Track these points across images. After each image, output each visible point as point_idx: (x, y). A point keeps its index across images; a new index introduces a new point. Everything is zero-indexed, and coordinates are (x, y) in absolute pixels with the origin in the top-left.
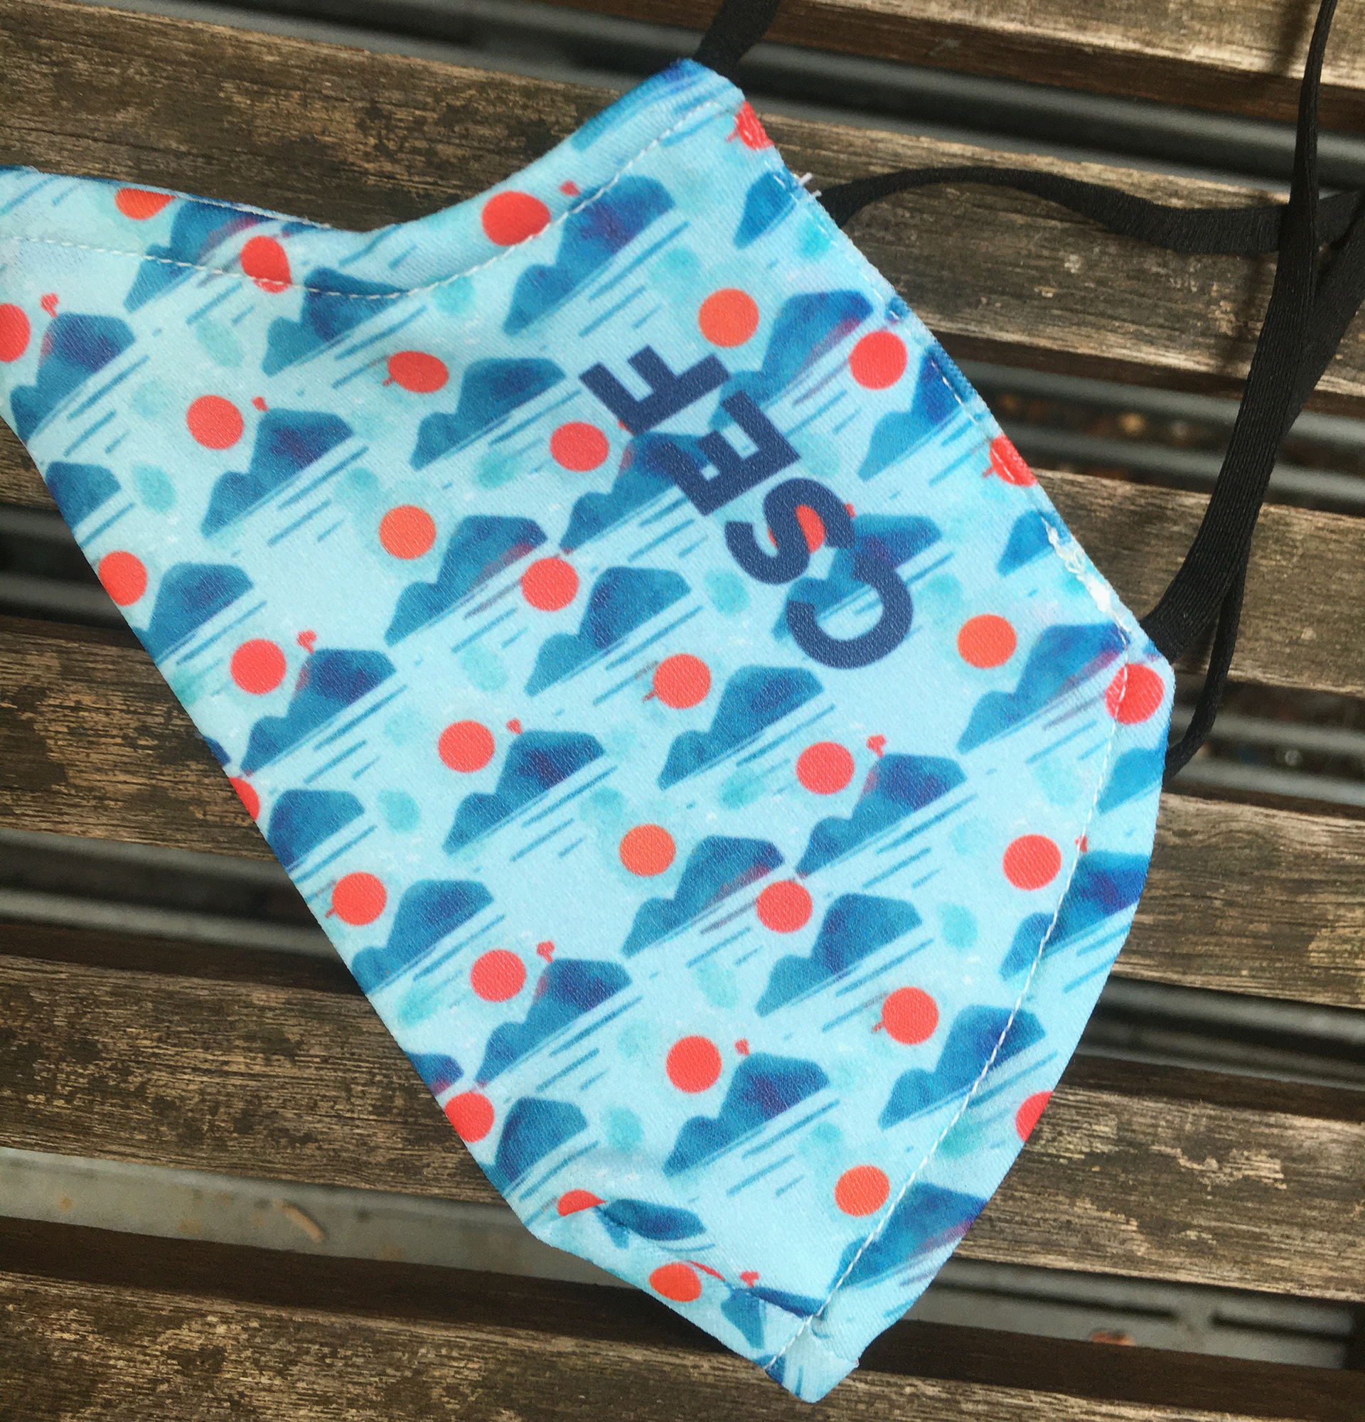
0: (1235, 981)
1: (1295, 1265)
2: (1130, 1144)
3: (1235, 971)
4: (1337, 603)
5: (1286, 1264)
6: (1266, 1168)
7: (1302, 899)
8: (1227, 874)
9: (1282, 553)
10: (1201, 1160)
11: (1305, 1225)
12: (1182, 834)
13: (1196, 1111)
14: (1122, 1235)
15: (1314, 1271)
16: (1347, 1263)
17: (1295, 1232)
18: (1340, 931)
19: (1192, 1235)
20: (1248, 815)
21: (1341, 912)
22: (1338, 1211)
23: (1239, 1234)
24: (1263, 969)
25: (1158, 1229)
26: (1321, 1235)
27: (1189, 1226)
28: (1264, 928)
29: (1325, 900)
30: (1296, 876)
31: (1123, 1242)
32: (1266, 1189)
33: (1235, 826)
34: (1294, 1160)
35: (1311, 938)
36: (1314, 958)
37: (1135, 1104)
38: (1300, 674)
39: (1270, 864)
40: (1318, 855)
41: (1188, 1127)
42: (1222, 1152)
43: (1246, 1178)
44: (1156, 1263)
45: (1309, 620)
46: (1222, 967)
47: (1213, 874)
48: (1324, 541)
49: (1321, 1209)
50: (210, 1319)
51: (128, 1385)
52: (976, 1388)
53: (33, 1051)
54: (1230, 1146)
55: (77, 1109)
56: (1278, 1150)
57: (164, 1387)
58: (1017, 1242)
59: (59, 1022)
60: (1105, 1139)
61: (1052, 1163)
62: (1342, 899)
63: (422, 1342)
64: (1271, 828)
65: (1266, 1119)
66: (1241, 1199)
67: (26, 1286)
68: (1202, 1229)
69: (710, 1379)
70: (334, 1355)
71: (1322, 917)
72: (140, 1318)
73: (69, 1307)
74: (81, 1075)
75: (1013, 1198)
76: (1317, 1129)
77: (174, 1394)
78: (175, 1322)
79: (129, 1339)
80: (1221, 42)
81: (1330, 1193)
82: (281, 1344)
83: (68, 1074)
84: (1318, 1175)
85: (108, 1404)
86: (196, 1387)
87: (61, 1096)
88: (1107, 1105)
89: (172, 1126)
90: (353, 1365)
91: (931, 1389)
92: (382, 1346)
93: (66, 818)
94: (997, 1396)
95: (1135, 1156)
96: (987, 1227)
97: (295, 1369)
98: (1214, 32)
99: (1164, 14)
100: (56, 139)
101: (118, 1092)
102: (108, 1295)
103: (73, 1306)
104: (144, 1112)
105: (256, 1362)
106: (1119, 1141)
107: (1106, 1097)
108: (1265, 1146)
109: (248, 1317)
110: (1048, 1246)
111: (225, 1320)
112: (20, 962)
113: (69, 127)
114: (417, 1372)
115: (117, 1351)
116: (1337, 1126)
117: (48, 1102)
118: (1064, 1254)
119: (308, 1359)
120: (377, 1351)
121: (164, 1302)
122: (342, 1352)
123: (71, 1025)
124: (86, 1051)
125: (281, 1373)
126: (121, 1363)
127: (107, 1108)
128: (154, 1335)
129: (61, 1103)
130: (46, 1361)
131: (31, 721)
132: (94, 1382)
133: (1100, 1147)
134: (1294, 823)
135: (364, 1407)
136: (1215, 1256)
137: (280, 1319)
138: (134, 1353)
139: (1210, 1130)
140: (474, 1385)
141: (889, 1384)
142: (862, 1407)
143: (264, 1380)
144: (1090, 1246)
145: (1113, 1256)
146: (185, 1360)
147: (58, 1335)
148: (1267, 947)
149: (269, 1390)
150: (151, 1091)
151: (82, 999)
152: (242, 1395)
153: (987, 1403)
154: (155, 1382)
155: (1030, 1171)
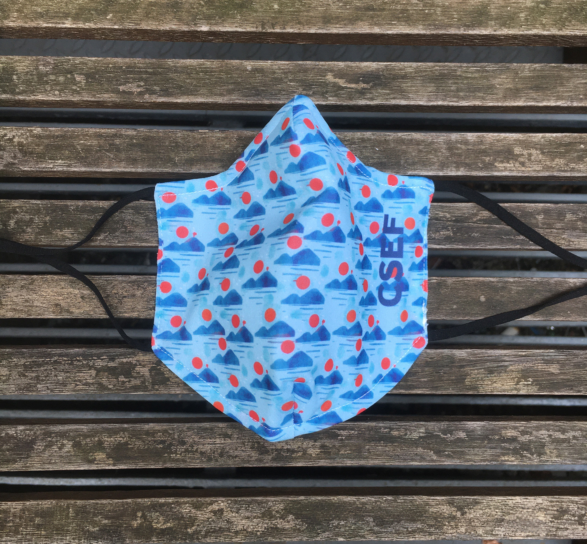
0: (449, 391)
1: (472, 457)
2: (429, 433)
3: (448, 389)
4: (461, 298)
5: (470, 457)
6: (462, 435)
7: (462, 370)
8: (443, 366)
9: (446, 288)
10: (446, 435)
11: (474, 447)
12: (431, 358)
13: (443, 423)
14: (430, 455)
15: (477, 458)
16: (485, 455)
17: (472, 449)
18: (472, 376)
19: (447, 453)
20: (446, 352)
21: (472, 371)
22: (481, 443)
23: (458, 451)
24: (455, 388)
25: (438, 453)
26: (477, 449)
27: (446, 451)
28: (454, 378)
29: (467, 369)
30: (460, 364)
31: (430, 457)
32: (463, 440)
33: (443, 354)
34: (469, 432)
35: (465, 379)
36: (467, 383)
37: (429, 423)
38: (454, 316)
39: (453, 363)
40: (464, 359)
41: (442, 427)
42: (451, 433)
43: (458, 438)
44: (439, 461)
45: (455, 303)
46: (445, 389)
47: (440, 367)
48: (455, 284)
49: (477, 443)
50: (219, 502)
51: (202, 520)
52: (401, 496)
53: (171, 444)
54: (453, 430)
55: (183, 456)
56: (465, 430)
57: (211, 519)
58: (405, 460)
59: (176, 437)
60: (423, 433)
61: (411, 440)
62: (471, 368)
63: (269, 501)
64: (453, 354)
65: (460, 423)
66: (457, 443)
67: (176, 500)
68: (449, 451)
69: (337, 502)
70: (249, 507)
71: (467, 373)
72: (203, 504)
73: (186, 503)
74: (183, 449)
75: (402, 449)
76: (473, 424)
77: (213, 521)
78: (211, 504)
79: (201, 509)
80: (415, 170)
81: (478, 439)
82: (236, 506)
83: (180, 449)
84: (475, 435)
85: (198, 525)
86: (218, 519)
87: (178, 454)
88: (422, 425)
89: (205, 458)
90: (254, 509)
91: (390, 498)
92: (260, 503)
93: (171, 390)
94: (405, 498)
95: (430, 436)
96: (397, 457)
97: (240, 511)
98: (413, 168)
99: (401, 165)
100: (148, 233)
101: (191, 451)
102: (195, 499)
103: (187, 503)
104: (198, 455)
105: (231, 511)
106: (426, 433)
107: (421, 423)
108: (461, 430)
109: (228, 501)
110: (412, 460)
111: (223, 502)
112: (165, 424)
113: (150, 230)
114: (269, 508)
115: (199, 513)
116: (478, 423)
117: (176, 456)
118: (416, 461)
119: (243, 508)
120: (259, 505)
121: (208, 500)
122: (251, 506)
123: (179, 437)
124: (183, 443)
125: (237, 513)
126: (200, 515)
127: (190, 455)
128: (207, 507)
129: (179, 456)
130: (183, 517)
131: (160, 368)
132: (195, 521)
133: (422, 435)
134: (457, 352)
135: (257, 518)
136: (453, 457)
137: (236, 500)
138: (203, 512)
139: (447, 427)
140: (282, 510)
141: (380, 498)
142: (374, 504)
143: (233, 515)
144: (423, 459)
145: (428, 460)
146: (215, 512)
147: (184, 510)
148: (455, 382)
149: (235, 517)
150: (199, 450)
151: (180, 431)
152: (229, 519)
153: (404, 500)
154: (209, 518)
155: (406, 443)
